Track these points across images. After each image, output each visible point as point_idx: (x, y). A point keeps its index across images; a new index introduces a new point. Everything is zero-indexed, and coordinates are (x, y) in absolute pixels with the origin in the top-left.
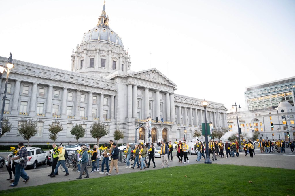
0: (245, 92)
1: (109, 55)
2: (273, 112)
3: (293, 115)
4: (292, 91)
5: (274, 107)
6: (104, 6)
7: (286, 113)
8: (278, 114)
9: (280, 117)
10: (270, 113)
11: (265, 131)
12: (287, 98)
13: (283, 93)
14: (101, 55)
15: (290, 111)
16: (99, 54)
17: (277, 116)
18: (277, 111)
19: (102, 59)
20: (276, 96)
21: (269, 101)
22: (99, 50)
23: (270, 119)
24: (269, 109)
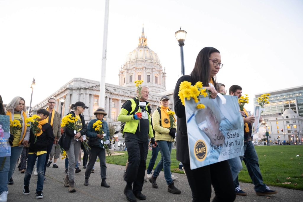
0: (254, 99)
1: (153, 72)
2: (279, 118)
3: (295, 121)
4: (295, 99)
5: (280, 114)
6: (143, 28)
7: (290, 119)
8: (283, 119)
9: (285, 122)
10: (277, 119)
11: (272, 133)
12: (291, 105)
13: (288, 101)
14: (147, 72)
15: (294, 117)
16: (145, 71)
17: (283, 122)
18: (283, 117)
19: (147, 75)
20: (281, 103)
21: (275, 107)
22: (146, 68)
23: (277, 124)
24: (276, 115)
